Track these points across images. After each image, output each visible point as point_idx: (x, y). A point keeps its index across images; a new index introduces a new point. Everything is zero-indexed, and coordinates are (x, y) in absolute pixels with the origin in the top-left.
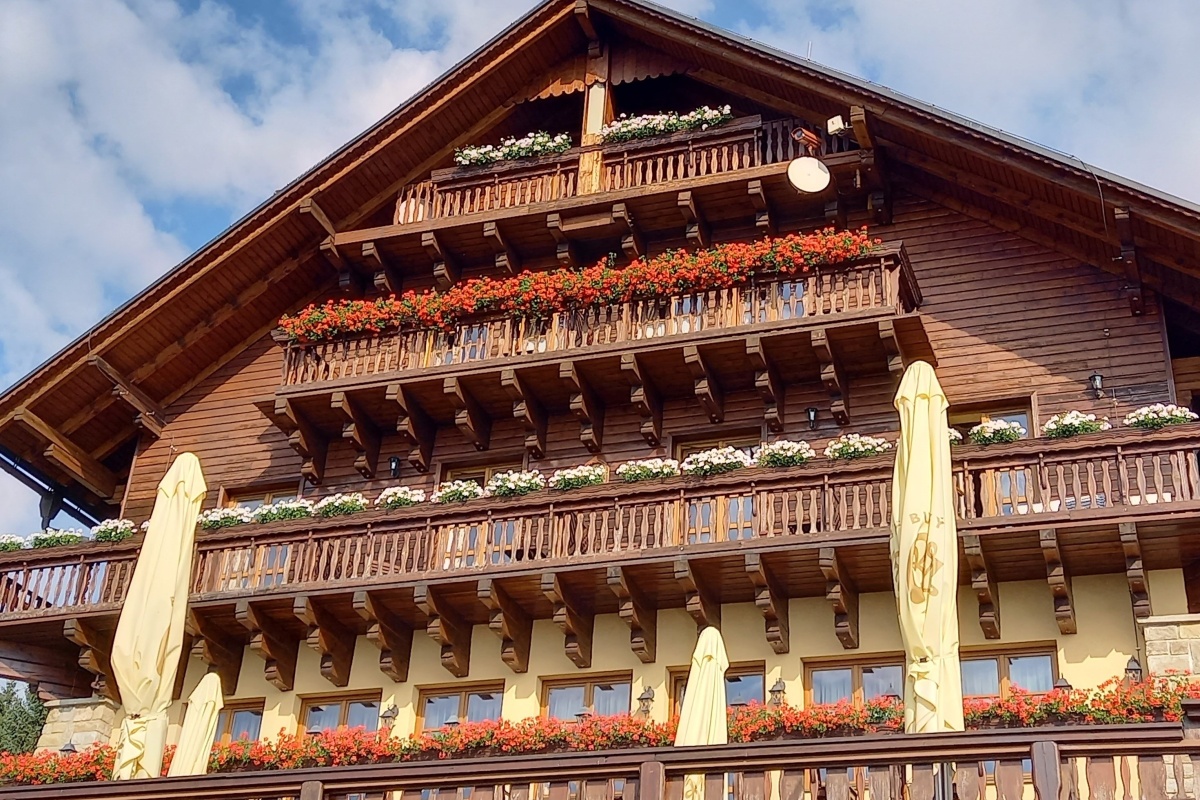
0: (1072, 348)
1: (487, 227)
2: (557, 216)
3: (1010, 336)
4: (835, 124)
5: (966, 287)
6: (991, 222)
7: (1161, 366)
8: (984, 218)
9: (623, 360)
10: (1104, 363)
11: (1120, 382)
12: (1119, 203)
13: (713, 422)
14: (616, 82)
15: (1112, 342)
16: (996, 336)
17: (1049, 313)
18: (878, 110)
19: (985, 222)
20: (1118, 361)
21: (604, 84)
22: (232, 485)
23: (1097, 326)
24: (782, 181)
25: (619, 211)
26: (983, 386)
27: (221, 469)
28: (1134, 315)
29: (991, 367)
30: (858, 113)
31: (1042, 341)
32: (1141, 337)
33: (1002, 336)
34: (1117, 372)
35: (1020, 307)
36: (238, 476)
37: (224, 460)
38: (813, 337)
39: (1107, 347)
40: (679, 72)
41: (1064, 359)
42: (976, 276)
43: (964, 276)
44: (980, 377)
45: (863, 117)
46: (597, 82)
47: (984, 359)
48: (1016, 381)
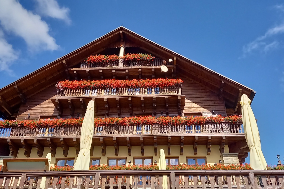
0: (208, 105)
1: (100, 71)
2: (114, 70)
3: (197, 102)
4: (170, 60)
5: (189, 92)
6: (194, 81)
7: (224, 110)
8: (193, 80)
9: (129, 98)
10: (214, 108)
11: (217, 112)
12: (223, 80)
13: (143, 112)
14: (126, 47)
15: (216, 105)
16: (195, 101)
17: (204, 98)
18: (179, 59)
19: (193, 81)
20: (216, 108)
21: (124, 47)
22: (42, 115)
23: (213, 101)
24: (160, 69)
25: (127, 71)
26: (192, 110)
27: (39, 112)
28: (219, 100)
29: (194, 107)
30: (175, 58)
31: (203, 103)
32: (221, 104)
33: (196, 101)
34: (217, 110)
35: (199, 97)
36: (43, 113)
37: (40, 110)
38: (166, 98)
39: (215, 105)
40: (138, 47)
41: (207, 107)
42: (191, 90)
43: (189, 90)
44: (192, 108)
45: (176, 59)
46: (122, 46)
47: (193, 105)
48: (199, 110)
